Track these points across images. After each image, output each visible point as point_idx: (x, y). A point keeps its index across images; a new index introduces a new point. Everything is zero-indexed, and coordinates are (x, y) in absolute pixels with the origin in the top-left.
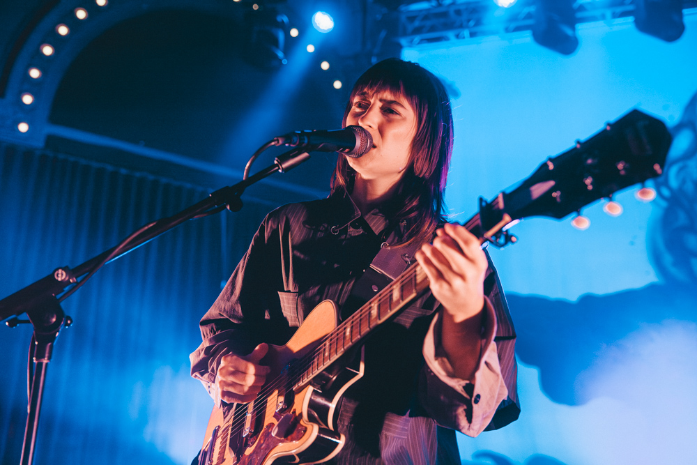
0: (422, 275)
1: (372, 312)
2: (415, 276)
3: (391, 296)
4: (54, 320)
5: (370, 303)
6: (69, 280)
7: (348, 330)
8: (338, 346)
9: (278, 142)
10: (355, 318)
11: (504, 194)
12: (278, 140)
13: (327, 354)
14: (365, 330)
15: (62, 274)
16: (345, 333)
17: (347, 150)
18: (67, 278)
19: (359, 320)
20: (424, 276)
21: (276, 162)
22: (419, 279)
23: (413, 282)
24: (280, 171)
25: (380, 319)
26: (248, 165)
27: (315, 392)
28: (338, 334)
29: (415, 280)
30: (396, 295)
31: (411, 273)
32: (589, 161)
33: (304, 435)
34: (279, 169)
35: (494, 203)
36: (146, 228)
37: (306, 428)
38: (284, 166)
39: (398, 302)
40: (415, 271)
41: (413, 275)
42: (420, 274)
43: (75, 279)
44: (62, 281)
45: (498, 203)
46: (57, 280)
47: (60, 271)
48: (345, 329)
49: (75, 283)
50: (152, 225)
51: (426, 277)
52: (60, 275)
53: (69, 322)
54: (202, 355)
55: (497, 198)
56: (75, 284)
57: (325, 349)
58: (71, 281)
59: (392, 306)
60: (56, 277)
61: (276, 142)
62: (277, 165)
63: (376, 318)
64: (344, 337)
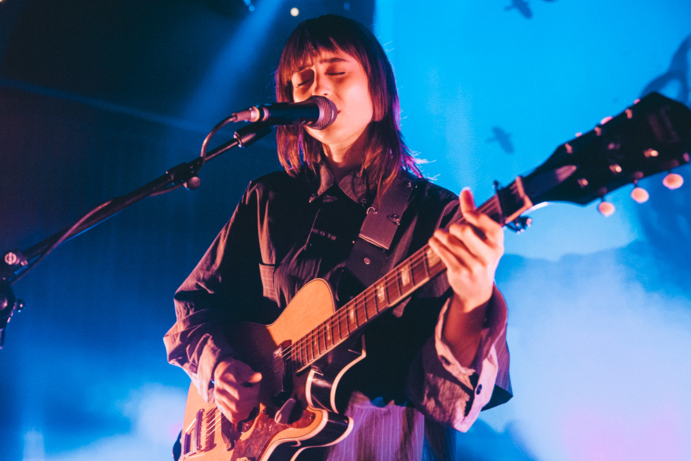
0: (434, 259)
1: (379, 295)
2: (427, 260)
3: (400, 280)
4: (5, 305)
5: (375, 286)
6: (20, 263)
7: (352, 314)
8: (342, 329)
9: (237, 119)
10: (358, 301)
11: (521, 177)
12: (236, 117)
13: (329, 338)
14: (373, 313)
15: (13, 258)
16: (348, 317)
17: (310, 123)
18: (18, 262)
19: (364, 303)
20: (438, 260)
21: (235, 137)
22: (432, 263)
23: (425, 266)
24: (240, 146)
25: (389, 303)
26: (205, 141)
27: (316, 376)
28: (339, 318)
29: (427, 264)
30: (405, 278)
31: (420, 256)
32: (611, 146)
33: (312, 422)
34: (239, 143)
35: (512, 188)
36: (100, 207)
37: (314, 415)
38: (243, 141)
39: (409, 286)
40: (426, 255)
41: (424, 258)
42: (432, 258)
43: (26, 262)
44: (13, 265)
45: (516, 187)
46: (8, 264)
47: (10, 254)
48: (348, 312)
49: (26, 265)
50: (106, 204)
51: (440, 262)
52: (10, 259)
53: (21, 306)
54: (178, 342)
55: (514, 182)
56: (27, 267)
57: (325, 333)
58: (22, 264)
59: (402, 290)
60: (7, 261)
61: (235, 118)
62: (236, 140)
63: (385, 301)
64: (349, 321)
